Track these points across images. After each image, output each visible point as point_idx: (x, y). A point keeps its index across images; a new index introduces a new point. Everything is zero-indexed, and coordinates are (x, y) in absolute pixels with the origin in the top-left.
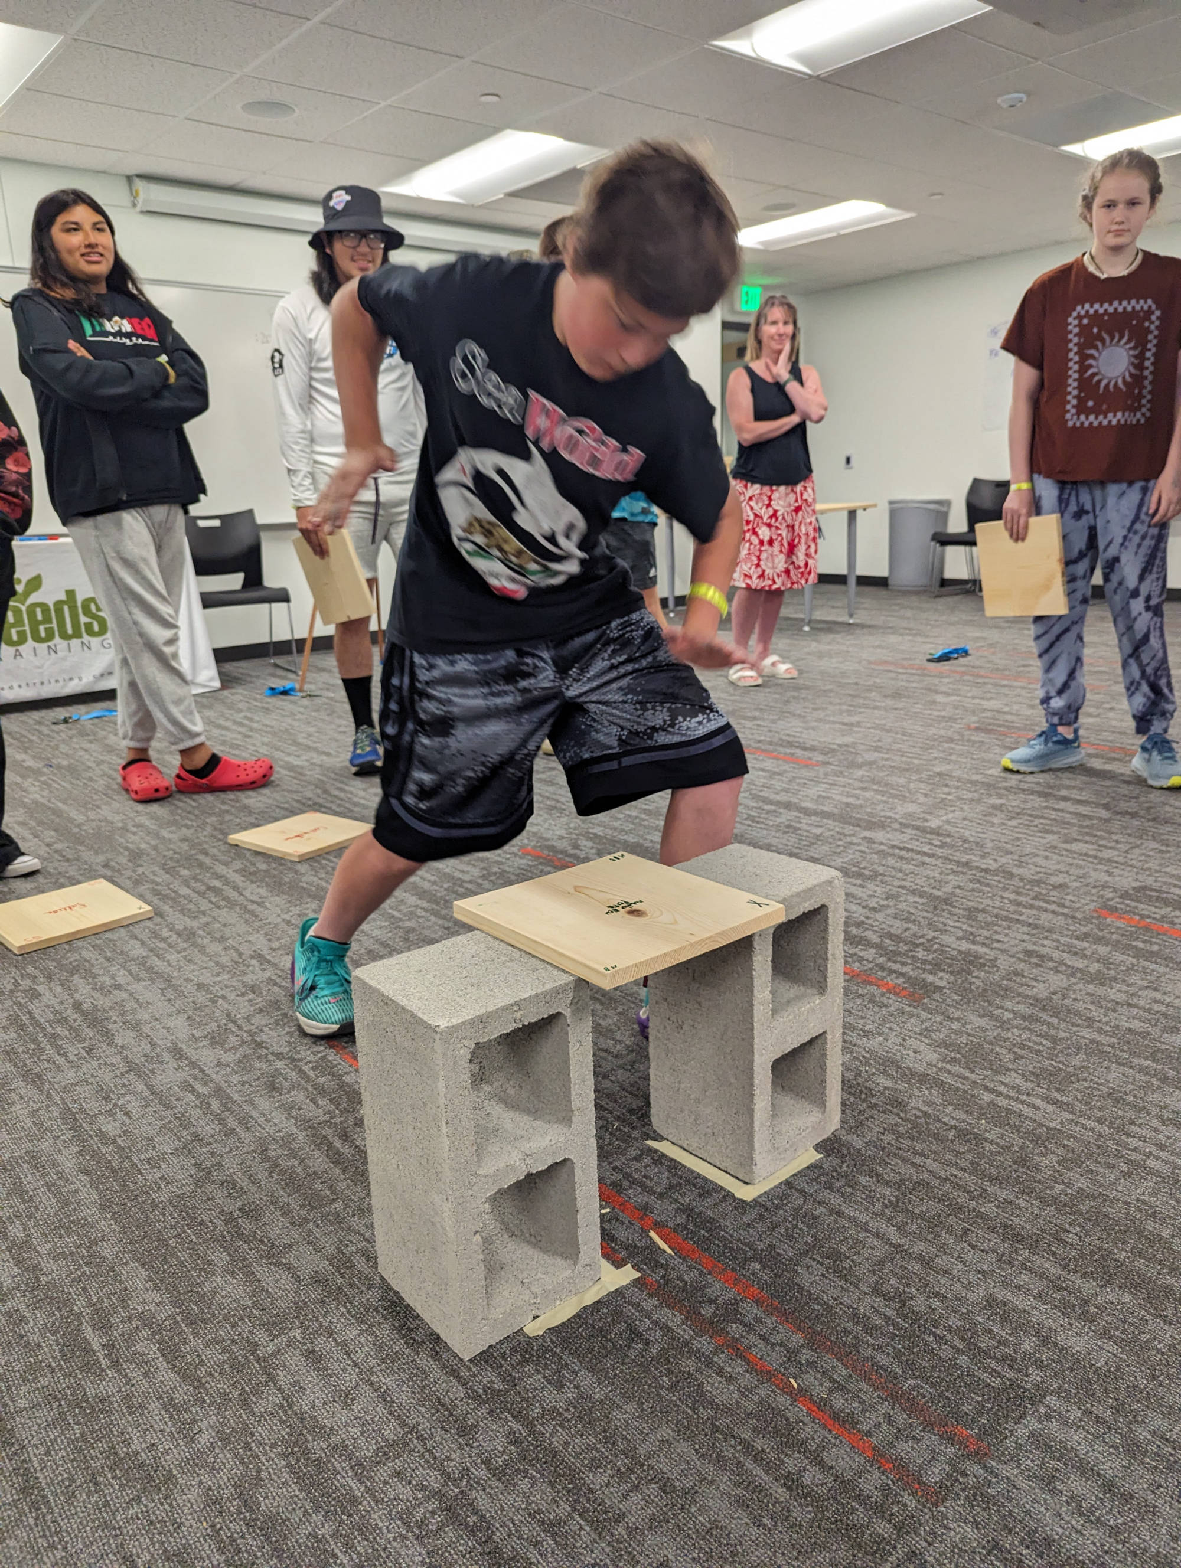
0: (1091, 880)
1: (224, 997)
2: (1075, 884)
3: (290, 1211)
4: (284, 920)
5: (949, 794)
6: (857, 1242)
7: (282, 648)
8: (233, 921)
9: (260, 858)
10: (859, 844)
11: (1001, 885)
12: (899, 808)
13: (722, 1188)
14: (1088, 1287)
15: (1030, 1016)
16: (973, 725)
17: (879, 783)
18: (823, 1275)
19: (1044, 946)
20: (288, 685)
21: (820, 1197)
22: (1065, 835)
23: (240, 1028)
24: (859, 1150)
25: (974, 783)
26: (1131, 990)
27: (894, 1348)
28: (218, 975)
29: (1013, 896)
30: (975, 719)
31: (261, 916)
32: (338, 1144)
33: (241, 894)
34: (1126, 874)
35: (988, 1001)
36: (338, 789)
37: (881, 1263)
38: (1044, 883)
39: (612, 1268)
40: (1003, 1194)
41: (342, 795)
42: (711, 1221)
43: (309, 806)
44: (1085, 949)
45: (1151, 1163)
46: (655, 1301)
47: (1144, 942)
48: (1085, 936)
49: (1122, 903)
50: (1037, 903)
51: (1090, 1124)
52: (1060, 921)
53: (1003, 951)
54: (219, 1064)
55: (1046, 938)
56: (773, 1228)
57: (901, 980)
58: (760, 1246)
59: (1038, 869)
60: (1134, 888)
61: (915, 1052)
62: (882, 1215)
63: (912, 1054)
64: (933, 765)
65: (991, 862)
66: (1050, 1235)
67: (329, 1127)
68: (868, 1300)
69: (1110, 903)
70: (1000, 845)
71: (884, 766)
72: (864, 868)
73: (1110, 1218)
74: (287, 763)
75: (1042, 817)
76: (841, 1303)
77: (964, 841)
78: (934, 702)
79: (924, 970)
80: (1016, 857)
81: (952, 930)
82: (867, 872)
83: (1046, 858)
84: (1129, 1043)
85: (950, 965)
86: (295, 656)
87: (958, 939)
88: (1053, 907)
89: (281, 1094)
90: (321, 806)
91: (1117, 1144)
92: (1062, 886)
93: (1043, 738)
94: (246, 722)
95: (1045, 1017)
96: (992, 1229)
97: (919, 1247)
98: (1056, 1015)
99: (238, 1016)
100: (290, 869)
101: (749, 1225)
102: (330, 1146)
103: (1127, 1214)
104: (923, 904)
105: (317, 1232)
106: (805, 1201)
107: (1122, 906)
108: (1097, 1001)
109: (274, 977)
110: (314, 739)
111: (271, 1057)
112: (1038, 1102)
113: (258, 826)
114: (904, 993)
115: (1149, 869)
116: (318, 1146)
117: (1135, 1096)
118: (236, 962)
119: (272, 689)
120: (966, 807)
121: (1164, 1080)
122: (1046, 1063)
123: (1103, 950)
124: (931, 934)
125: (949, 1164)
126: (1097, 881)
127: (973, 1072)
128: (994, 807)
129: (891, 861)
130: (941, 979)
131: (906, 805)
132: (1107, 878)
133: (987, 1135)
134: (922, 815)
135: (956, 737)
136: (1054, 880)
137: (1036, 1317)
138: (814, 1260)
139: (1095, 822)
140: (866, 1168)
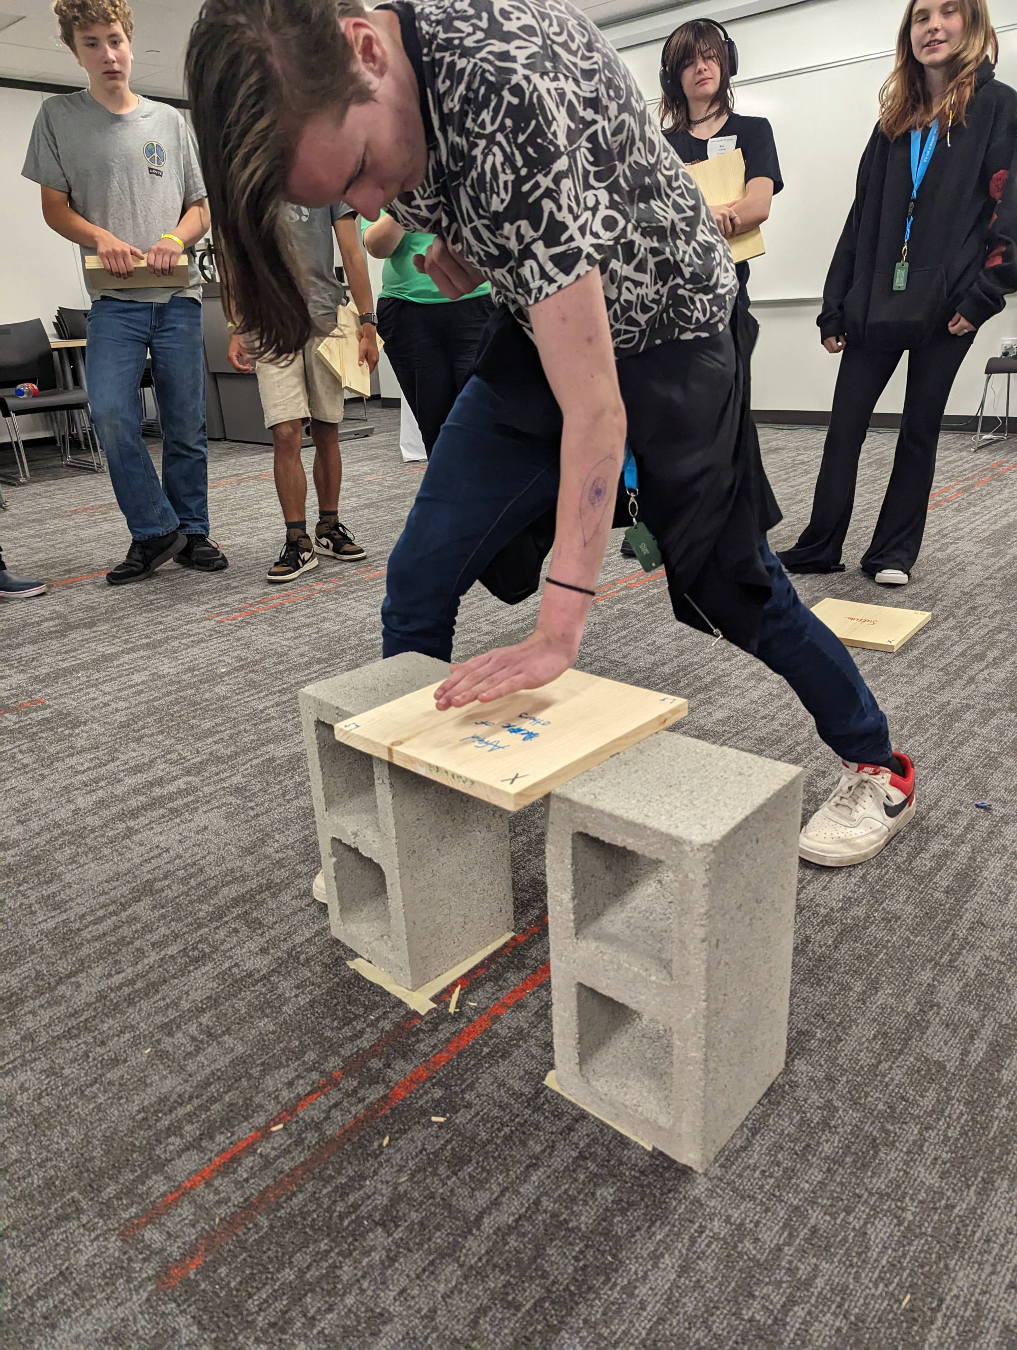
39: (430, 997)
46: (389, 1027)
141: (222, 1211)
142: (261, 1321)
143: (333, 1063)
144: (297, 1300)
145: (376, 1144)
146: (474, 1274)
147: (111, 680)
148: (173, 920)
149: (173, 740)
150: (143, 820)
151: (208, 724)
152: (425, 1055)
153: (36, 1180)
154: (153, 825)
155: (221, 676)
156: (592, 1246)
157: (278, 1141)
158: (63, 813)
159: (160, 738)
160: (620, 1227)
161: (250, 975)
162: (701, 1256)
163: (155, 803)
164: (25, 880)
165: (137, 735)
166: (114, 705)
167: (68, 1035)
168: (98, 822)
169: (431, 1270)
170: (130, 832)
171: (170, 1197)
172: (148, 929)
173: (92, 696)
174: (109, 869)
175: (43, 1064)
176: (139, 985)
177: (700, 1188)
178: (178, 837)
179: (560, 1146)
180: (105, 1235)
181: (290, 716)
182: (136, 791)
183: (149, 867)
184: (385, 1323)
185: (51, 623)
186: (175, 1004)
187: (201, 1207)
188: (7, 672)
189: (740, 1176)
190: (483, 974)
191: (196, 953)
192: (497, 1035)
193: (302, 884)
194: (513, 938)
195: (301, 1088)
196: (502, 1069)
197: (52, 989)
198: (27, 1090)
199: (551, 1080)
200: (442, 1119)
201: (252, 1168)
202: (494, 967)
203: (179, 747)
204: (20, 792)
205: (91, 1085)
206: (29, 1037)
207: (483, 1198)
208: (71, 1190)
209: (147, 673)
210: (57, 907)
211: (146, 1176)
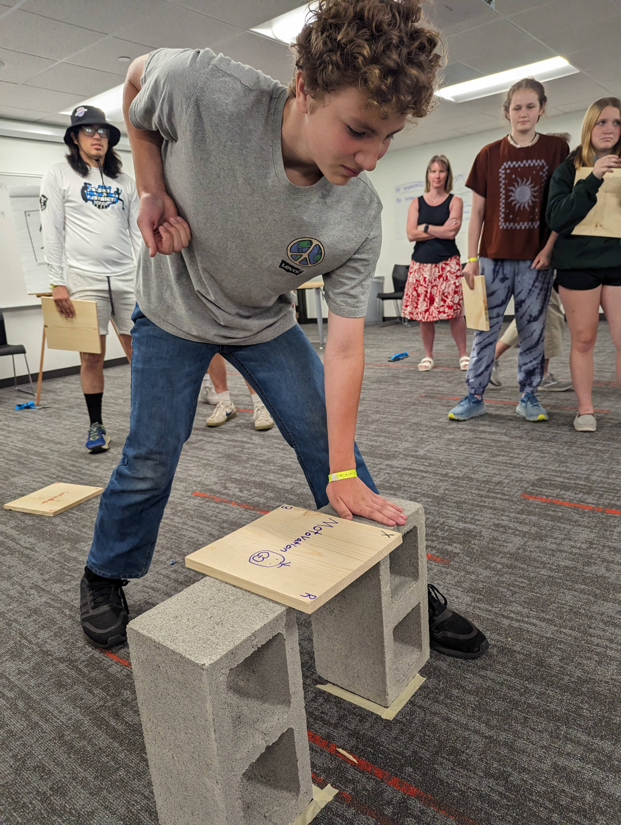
0: (513, 478)
1: (16, 621)
2: (506, 481)
3: (88, 784)
4: (49, 558)
5: (423, 435)
6: (465, 739)
7: (23, 380)
8: (15, 564)
9: (27, 517)
10: (385, 469)
11: (468, 486)
12: (400, 445)
13: (372, 713)
14: (607, 746)
15: (511, 565)
16: (423, 395)
17: (385, 432)
18: (452, 769)
19: (503, 520)
20: (30, 402)
21: (433, 710)
22: (491, 452)
23: (30, 642)
24: (446, 671)
25: (435, 427)
26: (558, 541)
27: (512, 816)
28: (10, 605)
29: (477, 492)
30: (422, 391)
31: (33, 558)
32: (113, 723)
33: (18, 544)
34: (530, 472)
35: (486, 559)
36: (73, 466)
37: (484, 752)
38: (490, 482)
39: (318, 789)
40: (538, 689)
41: (75, 469)
42: (372, 739)
43: (54, 478)
44: (525, 519)
45: (609, 652)
46: (352, 810)
47: (554, 511)
48: (522, 512)
49: (533, 490)
50: (491, 494)
51: (567, 631)
52: (506, 504)
53: (483, 526)
54: (20, 672)
55: (502, 515)
56: (412, 738)
57: (434, 552)
58: (408, 753)
59: (485, 474)
60: (536, 480)
61: (457, 598)
62: (474, 716)
63: (456, 600)
64: (410, 419)
65: (459, 472)
66: (573, 712)
67: (105, 711)
68: (485, 782)
69: (528, 490)
70: (460, 462)
71: (384, 422)
72: (393, 483)
73: (602, 695)
74: (36, 451)
75: (476, 444)
76: (469, 788)
77: (441, 461)
78: (399, 384)
79: (445, 543)
80: (471, 468)
81: (452, 516)
82: (395, 486)
83: (486, 467)
84: (568, 575)
85: (458, 539)
86: (31, 384)
87: (457, 521)
88: (499, 496)
89: (67, 690)
90: (62, 477)
91: (586, 642)
92: (500, 483)
93: (467, 400)
94: (5, 428)
95: (519, 565)
96: (539, 714)
97: (503, 736)
98: (524, 562)
99: (28, 633)
100: (47, 522)
101: (396, 738)
102: (108, 725)
103: (609, 690)
104: (431, 502)
105: (110, 797)
106: (425, 714)
107: (535, 491)
108: (543, 550)
109: (49, 601)
110: (51, 435)
111: (55, 662)
112: (535, 621)
113: (23, 495)
114: (438, 560)
115: (540, 468)
116: (99, 727)
117: (584, 609)
118: (21, 593)
119: (20, 406)
120: (435, 441)
121: (595, 596)
122: (530, 594)
123: (534, 518)
124: (442, 520)
125: (501, 672)
126: (516, 478)
127: (493, 606)
128: (449, 440)
129: (406, 478)
130: (456, 547)
131: (403, 443)
132: (521, 476)
133: (515, 648)
134: (413, 449)
135: (417, 402)
136: (494, 479)
137: (587, 775)
138: (444, 757)
139: (503, 443)
140: (453, 683)
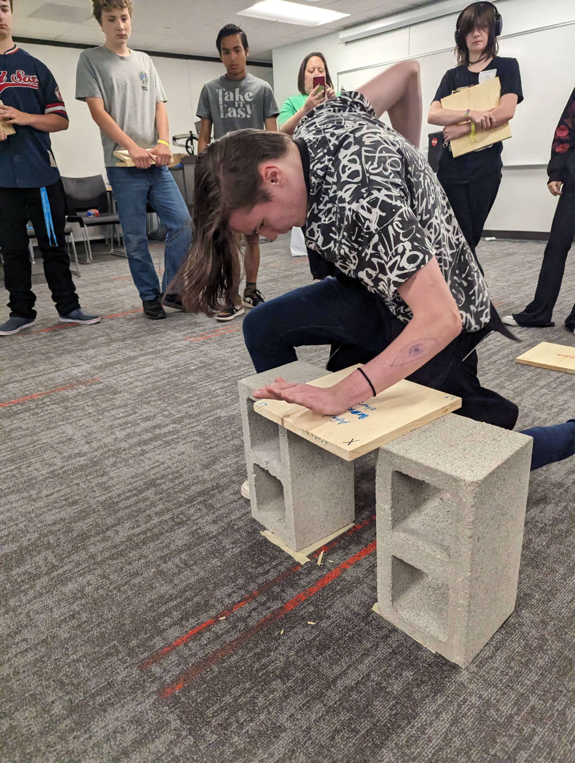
141: (193, 660)
142: (214, 722)
143: (253, 586)
144: (233, 713)
145: (277, 633)
146: (332, 711)
147: (134, 370)
148: (166, 501)
149: (166, 405)
150: (150, 446)
151: (185, 397)
152: (304, 587)
153: (96, 632)
154: (156, 449)
155: (192, 371)
156: (400, 703)
157: (223, 625)
158: (109, 440)
159: (159, 402)
160: (417, 695)
161: (207, 534)
162: (465, 715)
163: (156, 438)
164: (90, 474)
165: (147, 400)
166: (135, 384)
167: (112, 557)
168: (127, 446)
169: (307, 706)
170: (144, 453)
171: (166, 650)
172: (153, 504)
173: (123, 378)
174: (132, 471)
175: (99, 572)
176: (149, 534)
177: (464, 676)
178: (169, 457)
179: (381, 645)
180: (131, 666)
181: (229, 395)
182: (147, 431)
183: (153, 472)
184: (281, 732)
185: (102, 338)
186: (168, 546)
187: (181, 657)
188: (80, 363)
189: (488, 673)
190: (336, 545)
191: (178, 520)
192: (345, 580)
193: (236, 487)
194: (354, 527)
195: (236, 598)
196: (347, 599)
197: (104, 532)
198: (91, 585)
199: (375, 608)
200: (313, 623)
201: (209, 638)
202: (343, 541)
203: (169, 408)
204: (87, 427)
205: (124, 585)
206: (92, 557)
207: (337, 670)
208: (113, 640)
209: (152, 367)
210: (106, 489)
211: (152, 637)
